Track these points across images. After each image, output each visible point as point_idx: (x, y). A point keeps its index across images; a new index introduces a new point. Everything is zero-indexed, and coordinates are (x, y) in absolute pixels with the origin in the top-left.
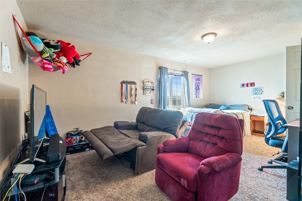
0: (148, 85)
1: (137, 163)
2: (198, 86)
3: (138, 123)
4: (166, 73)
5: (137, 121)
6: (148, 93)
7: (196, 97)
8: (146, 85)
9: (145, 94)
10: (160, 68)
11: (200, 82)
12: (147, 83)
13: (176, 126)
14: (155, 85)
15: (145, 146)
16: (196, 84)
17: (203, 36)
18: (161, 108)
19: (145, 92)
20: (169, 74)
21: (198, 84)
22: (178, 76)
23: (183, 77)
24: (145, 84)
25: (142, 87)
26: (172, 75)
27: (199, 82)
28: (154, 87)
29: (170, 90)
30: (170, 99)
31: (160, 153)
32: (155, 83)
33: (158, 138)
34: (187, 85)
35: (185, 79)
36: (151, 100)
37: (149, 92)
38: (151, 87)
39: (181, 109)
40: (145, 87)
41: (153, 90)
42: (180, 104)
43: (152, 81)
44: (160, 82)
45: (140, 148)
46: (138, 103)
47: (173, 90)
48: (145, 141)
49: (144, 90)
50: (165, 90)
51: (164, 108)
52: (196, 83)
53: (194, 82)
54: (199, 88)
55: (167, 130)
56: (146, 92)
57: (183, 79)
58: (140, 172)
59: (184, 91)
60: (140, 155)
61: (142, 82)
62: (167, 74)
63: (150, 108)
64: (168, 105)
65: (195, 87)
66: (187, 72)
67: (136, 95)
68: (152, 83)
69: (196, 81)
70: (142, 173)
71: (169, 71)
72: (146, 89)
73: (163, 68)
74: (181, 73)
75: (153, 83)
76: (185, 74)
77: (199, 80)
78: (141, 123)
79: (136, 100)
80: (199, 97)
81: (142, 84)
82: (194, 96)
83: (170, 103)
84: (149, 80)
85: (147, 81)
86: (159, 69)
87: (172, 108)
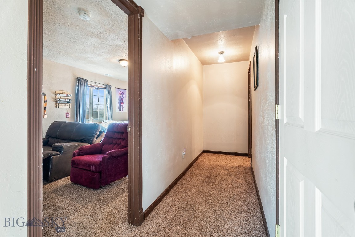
0: (62, 97)
1: (51, 170)
2: (122, 100)
3: (50, 138)
4: (85, 85)
5: (48, 137)
6: (62, 106)
7: (120, 110)
8: (59, 97)
9: (57, 107)
10: (78, 79)
11: (124, 96)
12: (61, 95)
13: (92, 136)
14: (72, 97)
15: (59, 154)
16: (120, 98)
17: (120, 60)
18: (79, 122)
19: (57, 104)
20: (89, 86)
21: (122, 98)
22: (100, 88)
23: (105, 90)
24: (58, 95)
25: (53, 98)
26: (93, 88)
27: (122, 96)
28: (70, 100)
29: (91, 102)
30: (90, 112)
31: (75, 156)
32: (71, 95)
33: (73, 147)
34: (110, 99)
35: (107, 92)
36: (66, 114)
37: (64, 105)
38: (66, 99)
39: (102, 122)
40: (59, 99)
41: (69, 102)
42: (103, 118)
43: (67, 93)
44: (77, 95)
45: (54, 157)
46: (47, 117)
47: (94, 103)
48: (59, 151)
49: (56, 102)
50: (85, 103)
51: (83, 121)
52: (120, 96)
53: (118, 96)
54: (123, 102)
55: (84, 140)
56: (59, 104)
57: (106, 92)
58: (54, 179)
59: (107, 104)
60: (54, 163)
61: (53, 93)
62: (87, 86)
63: (65, 122)
64: (88, 118)
65: (118, 100)
66: (110, 85)
67: (46, 108)
68: (67, 94)
69: (120, 95)
70: (56, 180)
71: (88, 83)
72: (59, 101)
73: (81, 80)
74: (103, 86)
75: (69, 95)
76: (108, 87)
77: (123, 94)
78: (53, 138)
79: (45, 114)
80: (122, 111)
81: (54, 96)
82: (118, 110)
83: (91, 117)
84: (63, 91)
85: (61, 92)
86: (76, 80)
87: (93, 121)
